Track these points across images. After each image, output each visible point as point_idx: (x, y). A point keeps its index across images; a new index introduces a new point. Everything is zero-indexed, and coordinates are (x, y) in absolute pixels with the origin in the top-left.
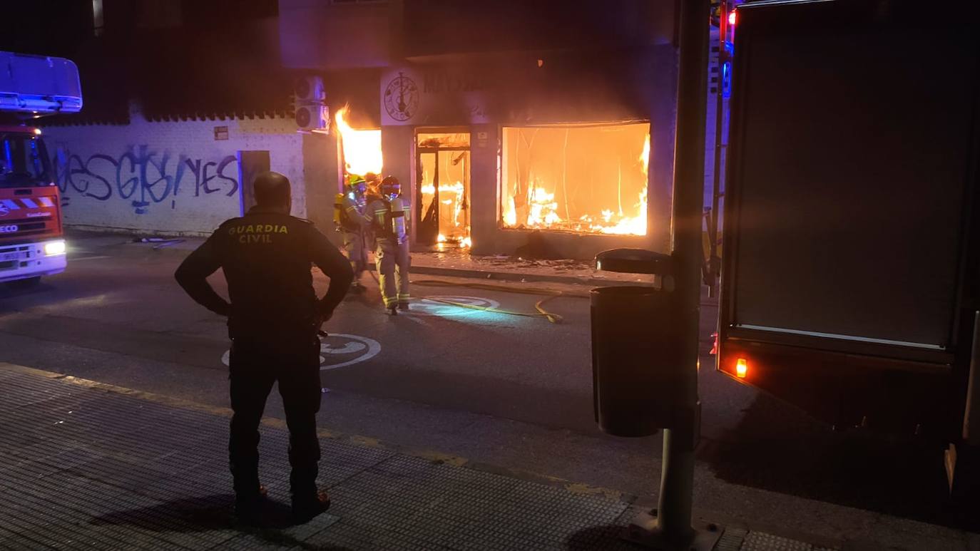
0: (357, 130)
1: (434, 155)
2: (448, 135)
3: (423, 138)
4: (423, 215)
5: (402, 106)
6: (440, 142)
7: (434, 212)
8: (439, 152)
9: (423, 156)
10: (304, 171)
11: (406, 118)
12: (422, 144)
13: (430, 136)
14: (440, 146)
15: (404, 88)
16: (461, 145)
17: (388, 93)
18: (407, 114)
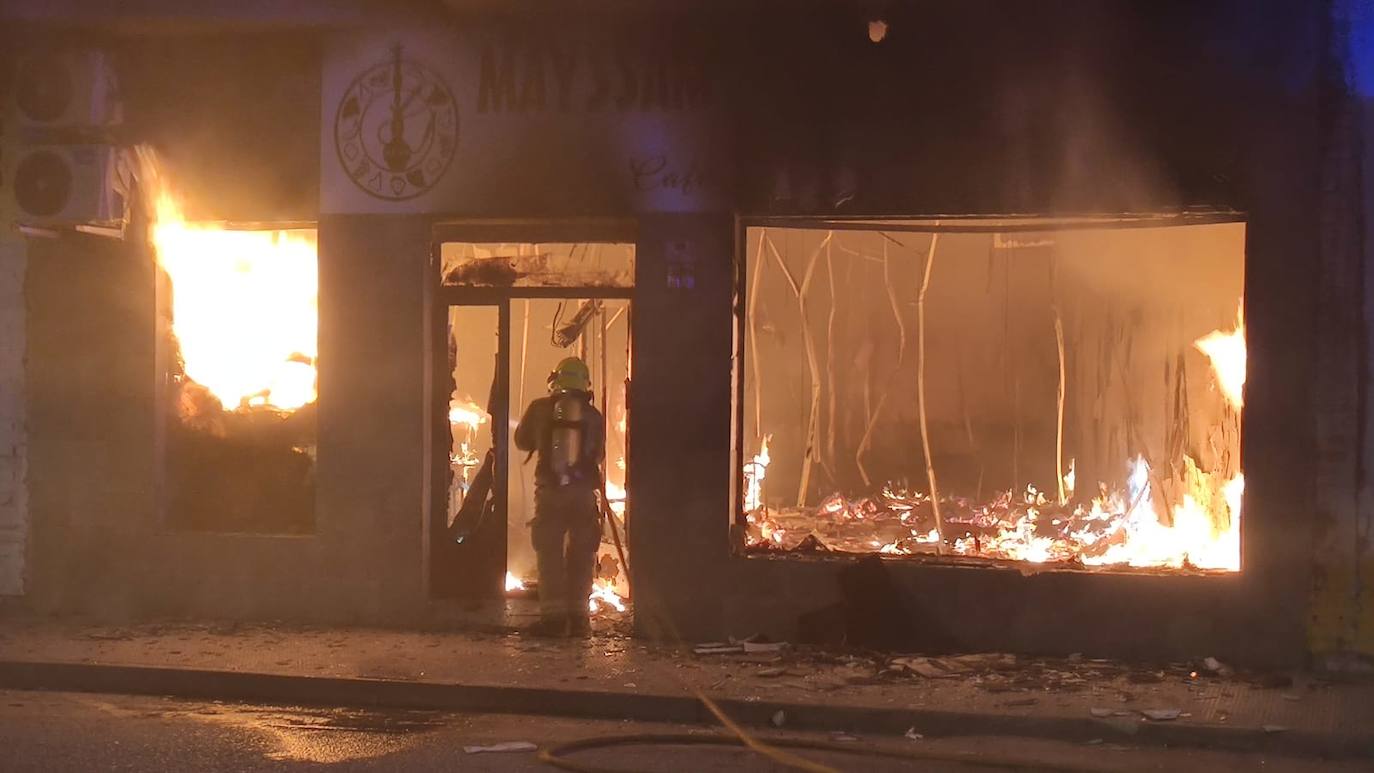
0: (229, 228)
1: (494, 311)
2: (547, 247)
3: (456, 256)
4: (455, 506)
5: (397, 154)
6: (519, 269)
7: (490, 495)
8: (513, 302)
9: (457, 315)
10: (25, 361)
11: (410, 189)
12: (453, 277)
13: (482, 252)
14: (516, 284)
15: (404, 95)
16: (587, 279)
17: (350, 108)
18: (416, 178)
